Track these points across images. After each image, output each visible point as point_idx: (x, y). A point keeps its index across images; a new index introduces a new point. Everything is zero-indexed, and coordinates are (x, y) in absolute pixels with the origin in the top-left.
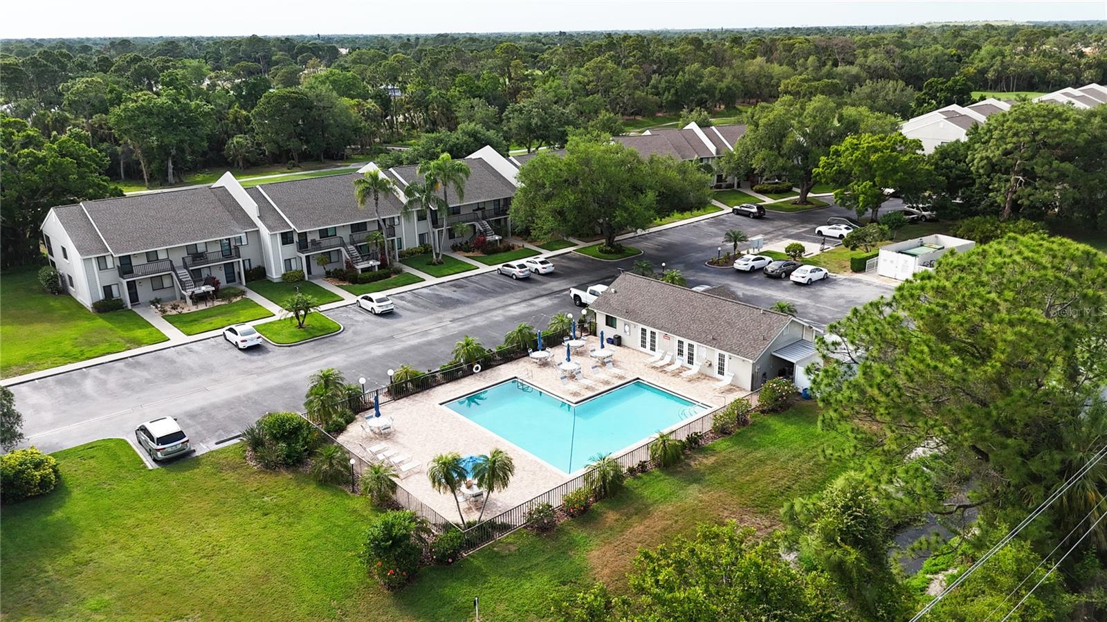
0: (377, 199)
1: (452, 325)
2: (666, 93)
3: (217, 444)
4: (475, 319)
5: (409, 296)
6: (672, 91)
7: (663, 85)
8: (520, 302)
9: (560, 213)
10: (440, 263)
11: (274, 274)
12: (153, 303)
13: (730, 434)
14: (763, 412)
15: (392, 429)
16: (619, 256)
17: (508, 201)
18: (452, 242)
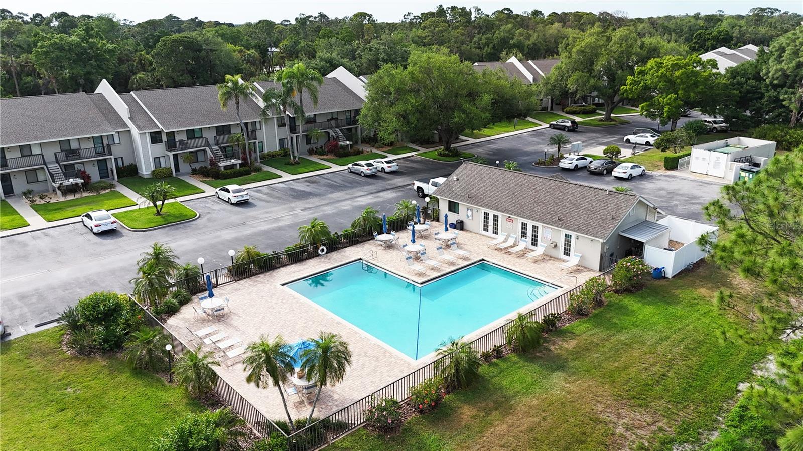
0: (238, 103)
1: (302, 213)
2: (486, 48)
3: (37, 326)
4: (325, 208)
5: (265, 189)
6: (491, 45)
7: (484, 41)
8: (368, 194)
9: (403, 117)
10: (297, 163)
11: (144, 170)
12: (24, 194)
13: (586, 315)
14: (617, 292)
15: (226, 310)
16: (456, 158)
17: (357, 112)
18: (308, 147)
